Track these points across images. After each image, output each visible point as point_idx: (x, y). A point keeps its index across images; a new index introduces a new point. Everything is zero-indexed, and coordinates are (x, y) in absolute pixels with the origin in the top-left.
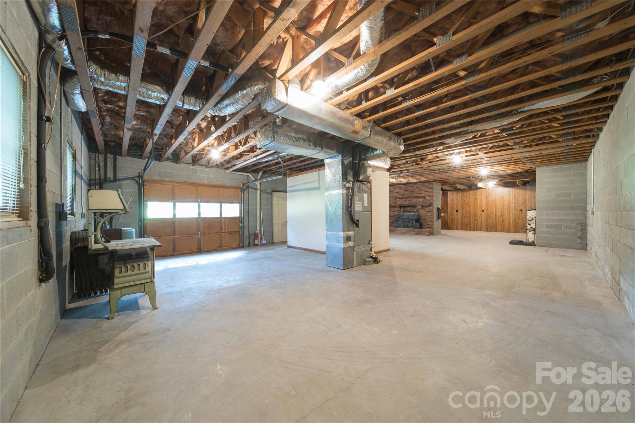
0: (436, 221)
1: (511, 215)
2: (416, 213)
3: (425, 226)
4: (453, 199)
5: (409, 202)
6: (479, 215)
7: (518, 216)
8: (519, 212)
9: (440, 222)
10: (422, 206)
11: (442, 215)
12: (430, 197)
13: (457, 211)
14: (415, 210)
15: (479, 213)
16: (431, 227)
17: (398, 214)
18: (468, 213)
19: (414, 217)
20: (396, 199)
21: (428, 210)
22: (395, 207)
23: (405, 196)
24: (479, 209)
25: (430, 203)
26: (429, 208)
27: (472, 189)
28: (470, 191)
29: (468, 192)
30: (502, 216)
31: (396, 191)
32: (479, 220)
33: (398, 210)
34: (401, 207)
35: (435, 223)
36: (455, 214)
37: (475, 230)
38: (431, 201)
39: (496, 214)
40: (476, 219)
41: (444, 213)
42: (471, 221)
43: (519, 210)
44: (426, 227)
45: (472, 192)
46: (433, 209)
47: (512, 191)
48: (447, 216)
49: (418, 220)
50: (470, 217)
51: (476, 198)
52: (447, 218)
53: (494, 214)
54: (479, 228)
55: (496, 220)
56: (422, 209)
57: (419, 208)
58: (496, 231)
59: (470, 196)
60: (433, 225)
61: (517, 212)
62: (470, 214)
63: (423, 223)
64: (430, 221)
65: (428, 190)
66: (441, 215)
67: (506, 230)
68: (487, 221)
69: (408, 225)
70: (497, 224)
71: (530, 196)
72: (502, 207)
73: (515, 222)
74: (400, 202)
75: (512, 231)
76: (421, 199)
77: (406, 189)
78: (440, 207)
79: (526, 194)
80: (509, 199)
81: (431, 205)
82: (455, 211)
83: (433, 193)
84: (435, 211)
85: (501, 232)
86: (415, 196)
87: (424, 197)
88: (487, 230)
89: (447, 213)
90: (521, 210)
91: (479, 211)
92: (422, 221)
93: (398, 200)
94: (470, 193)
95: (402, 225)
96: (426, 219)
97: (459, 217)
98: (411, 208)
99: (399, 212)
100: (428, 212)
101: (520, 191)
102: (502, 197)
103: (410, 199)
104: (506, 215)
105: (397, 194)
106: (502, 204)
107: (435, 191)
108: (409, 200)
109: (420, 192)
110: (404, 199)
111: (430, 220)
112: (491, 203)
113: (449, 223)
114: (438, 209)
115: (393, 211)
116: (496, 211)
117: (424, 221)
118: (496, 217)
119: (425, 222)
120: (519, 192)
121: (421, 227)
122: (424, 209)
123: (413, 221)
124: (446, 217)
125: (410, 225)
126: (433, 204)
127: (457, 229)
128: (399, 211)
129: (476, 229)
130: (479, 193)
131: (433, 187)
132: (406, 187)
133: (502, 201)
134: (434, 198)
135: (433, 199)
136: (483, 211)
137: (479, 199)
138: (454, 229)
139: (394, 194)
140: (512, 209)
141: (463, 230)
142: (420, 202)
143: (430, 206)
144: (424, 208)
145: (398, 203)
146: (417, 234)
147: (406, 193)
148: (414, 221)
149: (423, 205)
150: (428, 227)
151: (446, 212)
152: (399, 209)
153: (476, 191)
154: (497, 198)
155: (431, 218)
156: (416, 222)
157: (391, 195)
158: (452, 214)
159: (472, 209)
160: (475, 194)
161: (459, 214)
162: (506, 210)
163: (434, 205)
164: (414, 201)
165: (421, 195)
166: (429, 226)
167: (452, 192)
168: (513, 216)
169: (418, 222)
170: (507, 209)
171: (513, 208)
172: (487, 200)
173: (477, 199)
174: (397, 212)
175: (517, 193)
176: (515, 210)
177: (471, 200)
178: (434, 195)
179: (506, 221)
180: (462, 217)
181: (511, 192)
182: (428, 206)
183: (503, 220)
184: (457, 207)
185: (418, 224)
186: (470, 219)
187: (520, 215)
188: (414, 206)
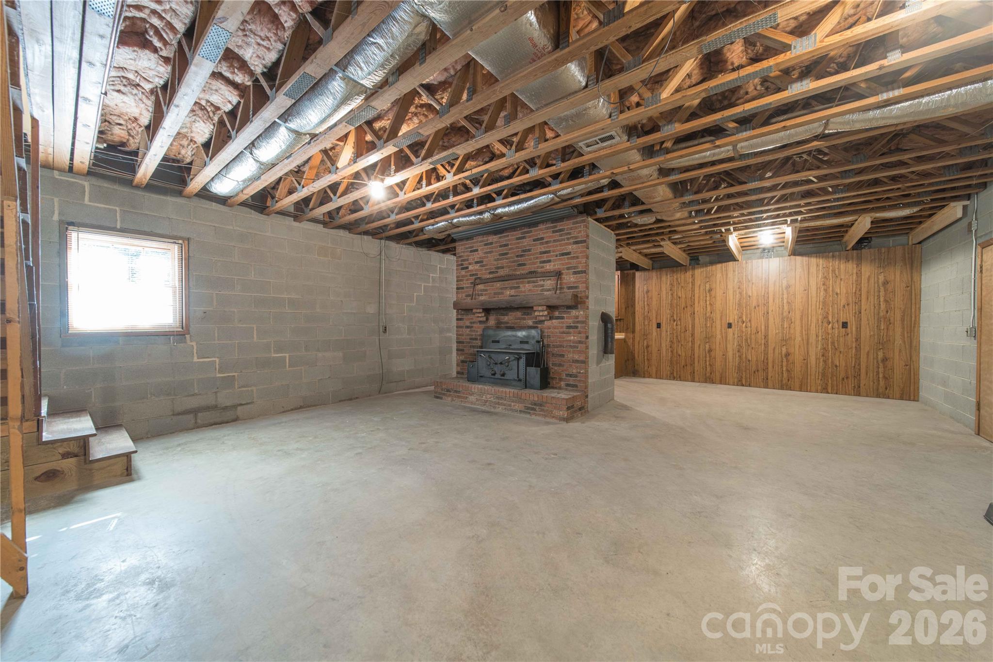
0: (599, 362)
1: (813, 339)
2: (533, 332)
3: (561, 380)
4: (648, 292)
5: (513, 292)
6: (719, 336)
7: (833, 343)
8: (838, 331)
9: (611, 362)
10: (551, 308)
11: (619, 336)
12: (575, 273)
13: (659, 326)
14: (530, 323)
15: (718, 332)
16: (579, 384)
17: (482, 335)
18: (689, 333)
19: (526, 346)
20: (475, 284)
21: (570, 322)
22: (468, 310)
23: (501, 273)
24: (718, 322)
25: (575, 296)
26: (574, 312)
27: (698, 264)
28: (693, 269)
29: (689, 273)
30: (785, 341)
31: (476, 257)
32: (718, 353)
33: (480, 322)
34: (487, 311)
35: (593, 367)
36: (655, 334)
37: (706, 382)
38: (582, 287)
39: (766, 337)
40: (710, 351)
41: (626, 330)
42: (696, 355)
43: (836, 325)
44: (563, 384)
45: (698, 272)
46: (587, 317)
47: (818, 265)
48: (634, 339)
49: (536, 359)
50: (693, 342)
51: (710, 290)
52: (634, 346)
53: (760, 336)
54: (718, 374)
55: (766, 353)
56: (551, 318)
57: (541, 313)
58: (766, 386)
59: (693, 284)
60: (586, 377)
61: (830, 331)
62: (693, 335)
63: (553, 369)
64: (577, 361)
65: (570, 248)
66: (613, 338)
67: (797, 385)
68: (740, 357)
69: (503, 375)
70: (770, 365)
71: (872, 281)
72: (785, 314)
73: (825, 361)
74: (487, 295)
75: (813, 388)
76: (549, 283)
77: (504, 250)
78: (612, 311)
79: (859, 275)
80: (807, 290)
81: (578, 302)
82: (655, 326)
83: (587, 257)
84: (594, 325)
85: (782, 388)
86: (531, 273)
87: (558, 274)
88: (740, 383)
89: (634, 332)
90: (845, 325)
91: (719, 327)
92: (551, 361)
93: (481, 287)
94: (693, 276)
95: (488, 373)
96: (563, 356)
97: (665, 345)
98: (519, 314)
99: (484, 330)
100: (569, 327)
101: (842, 266)
102: (785, 283)
103: (513, 283)
104: (798, 339)
105: (477, 267)
106: (786, 308)
107: (593, 251)
108: (511, 288)
109: (545, 257)
110: (498, 285)
111: (576, 357)
112: (754, 304)
113: (639, 358)
114: (605, 318)
115: (468, 324)
116: (767, 327)
117: (557, 360)
118: (766, 345)
119: (560, 365)
120: (839, 269)
121: (545, 382)
122: (557, 318)
123: (518, 359)
124: (630, 342)
125: (511, 375)
126: (587, 297)
127: (659, 376)
128: (483, 326)
129: (709, 379)
130: (719, 275)
131: (588, 236)
132: (504, 241)
133: (785, 296)
134: (592, 277)
135: (586, 282)
136: (730, 326)
137: (719, 293)
138: (650, 376)
139: (471, 267)
140: (814, 320)
141: (674, 378)
142: (545, 293)
143: (574, 307)
144: (557, 314)
145: (482, 298)
146: (531, 409)
147: (504, 262)
148: (522, 362)
149: (554, 302)
150: (568, 385)
151: (630, 328)
152: (481, 316)
153: (709, 268)
154: (771, 289)
155: (580, 352)
156: (528, 364)
157: (463, 272)
158: (645, 335)
159: (699, 321)
160: (708, 278)
161: (664, 334)
162: (798, 322)
163: (591, 303)
164: (527, 290)
165: (549, 267)
166: (571, 381)
167: (646, 273)
168: (817, 341)
169: (537, 366)
170: (801, 320)
171: (820, 317)
172: (740, 293)
173: (713, 293)
174: (479, 329)
175: (833, 271)
176: (825, 324)
177: (697, 296)
178: (592, 266)
179: (797, 356)
180: (672, 342)
181: (813, 269)
182: (570, 307)
183: (788, 355)
184: (658, 314)
185: (534, 373)
186: (693, 350)
187: (841, 339)
188: (526, 309)
